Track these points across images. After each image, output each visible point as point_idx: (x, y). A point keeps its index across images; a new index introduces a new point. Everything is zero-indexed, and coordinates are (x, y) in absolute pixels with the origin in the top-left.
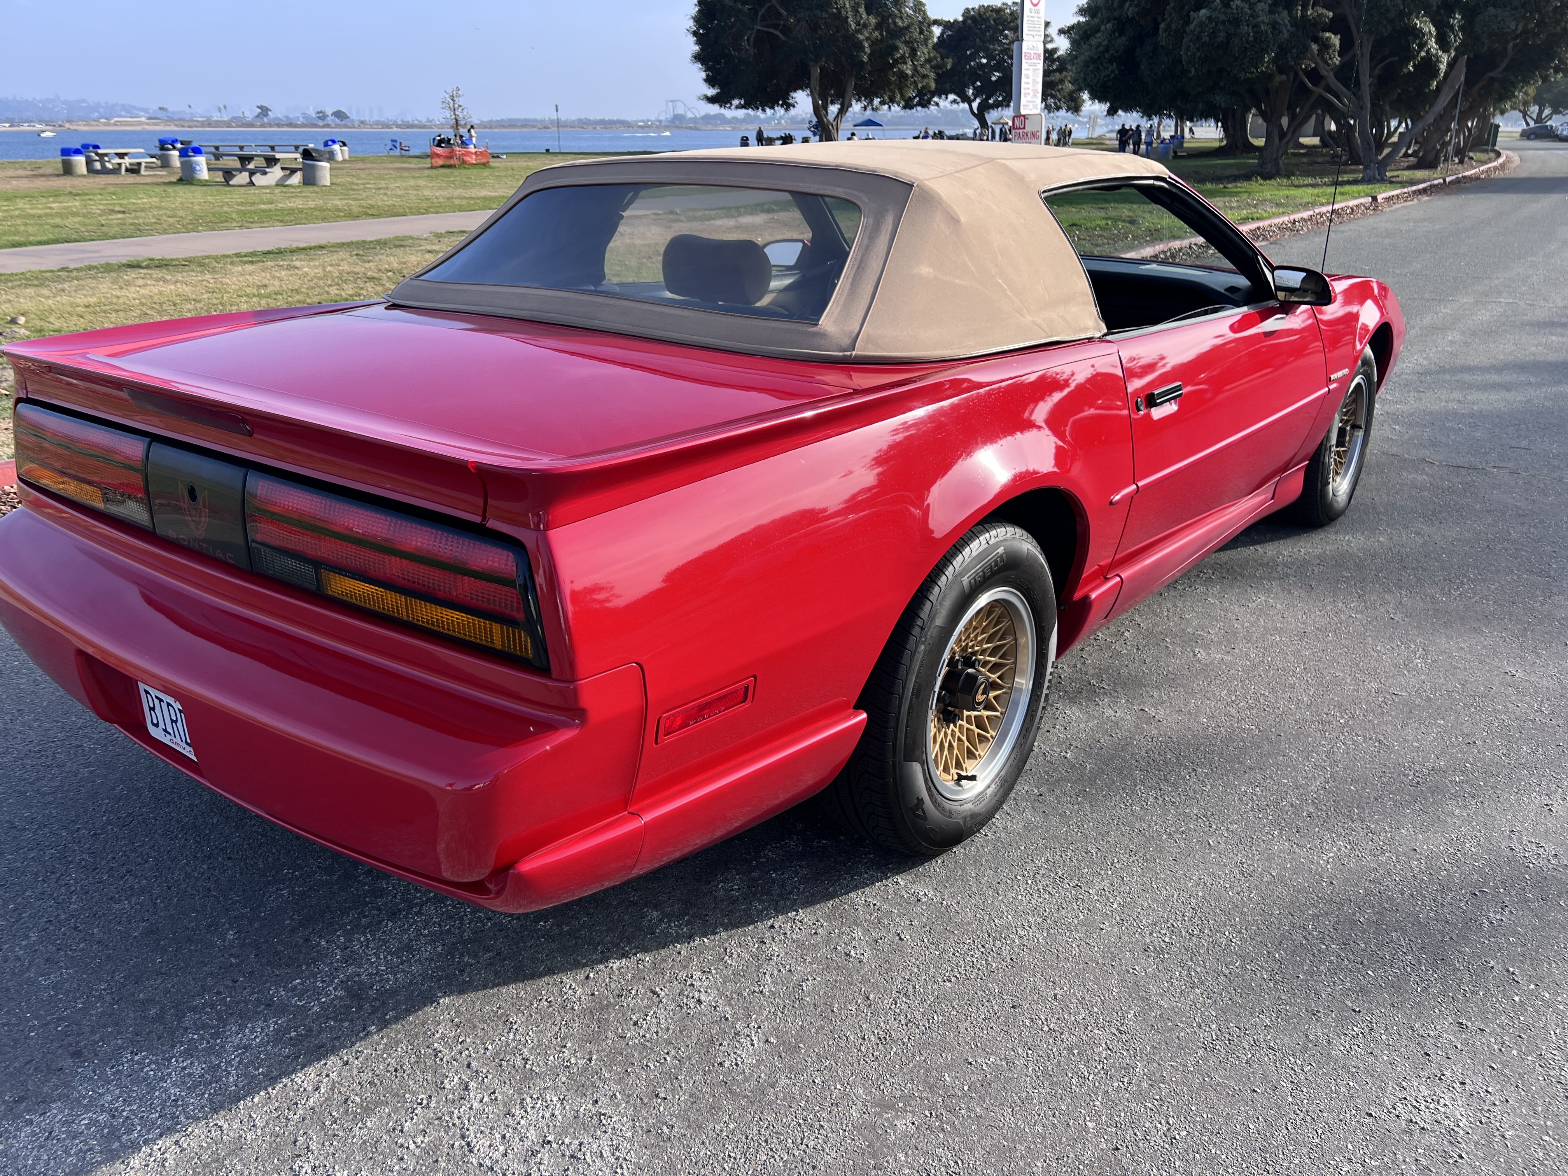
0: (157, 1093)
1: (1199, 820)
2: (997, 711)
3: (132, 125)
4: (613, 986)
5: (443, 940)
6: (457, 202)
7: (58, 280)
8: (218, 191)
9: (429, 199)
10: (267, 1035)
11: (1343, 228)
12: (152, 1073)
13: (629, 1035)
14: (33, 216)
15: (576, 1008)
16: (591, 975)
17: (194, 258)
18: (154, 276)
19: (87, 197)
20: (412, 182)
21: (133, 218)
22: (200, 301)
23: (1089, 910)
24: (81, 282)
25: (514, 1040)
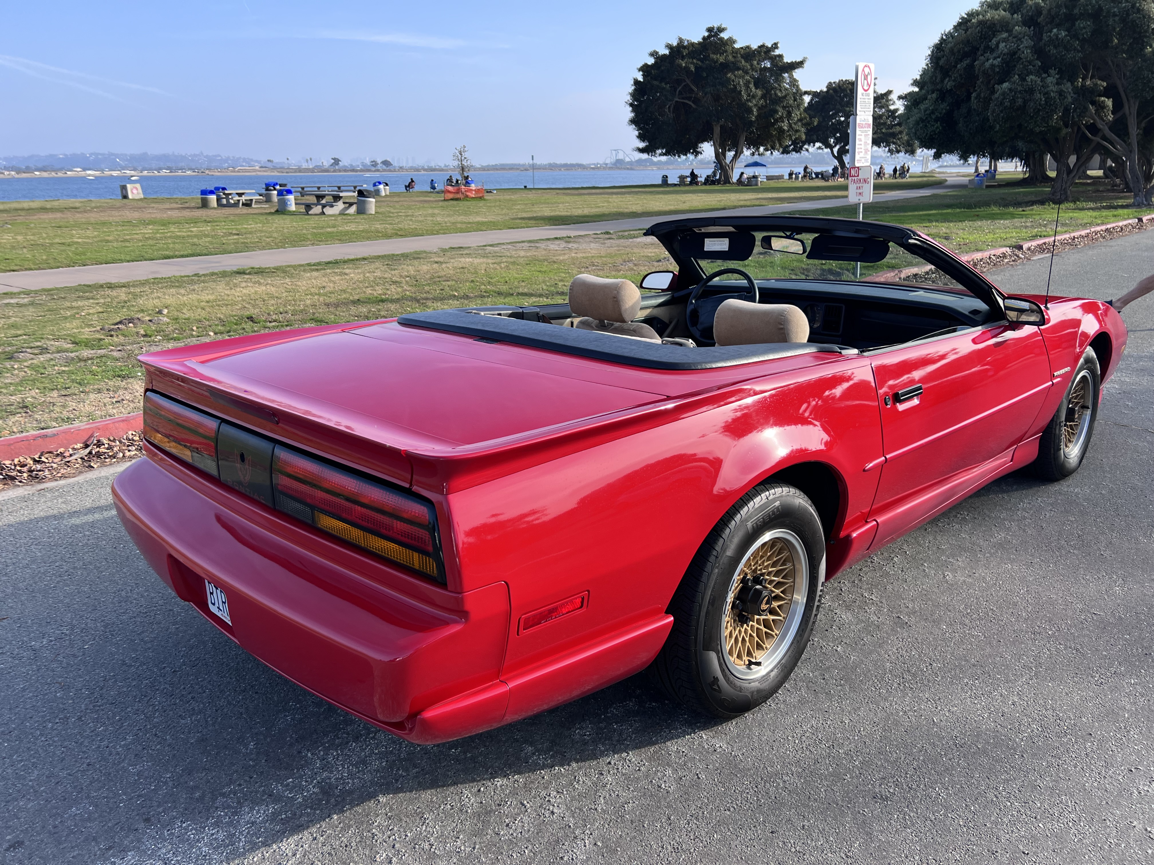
0: (194, 850)
1: (929, 703)
2: (780, 616)
3: (249, 172)
4: (496, 798)
5: (387, 758)
6: (459, 226)
7: (192, 282)
8: (301, 218)
9: (440, 224)
10: (267, 816)
11: (1112, 243)
12: (192, 836)
13: (502, 833)
14: (180, 237)
15: (469, 811)
16: (482, 789)
17: (280, 267)
18: (253, 280)
19: (216, 224)
20: (430, 211)
21: (244, 239)
22: (280, 298)
23: (837, 765)
24: (206, 284)
25: (425, 831)
